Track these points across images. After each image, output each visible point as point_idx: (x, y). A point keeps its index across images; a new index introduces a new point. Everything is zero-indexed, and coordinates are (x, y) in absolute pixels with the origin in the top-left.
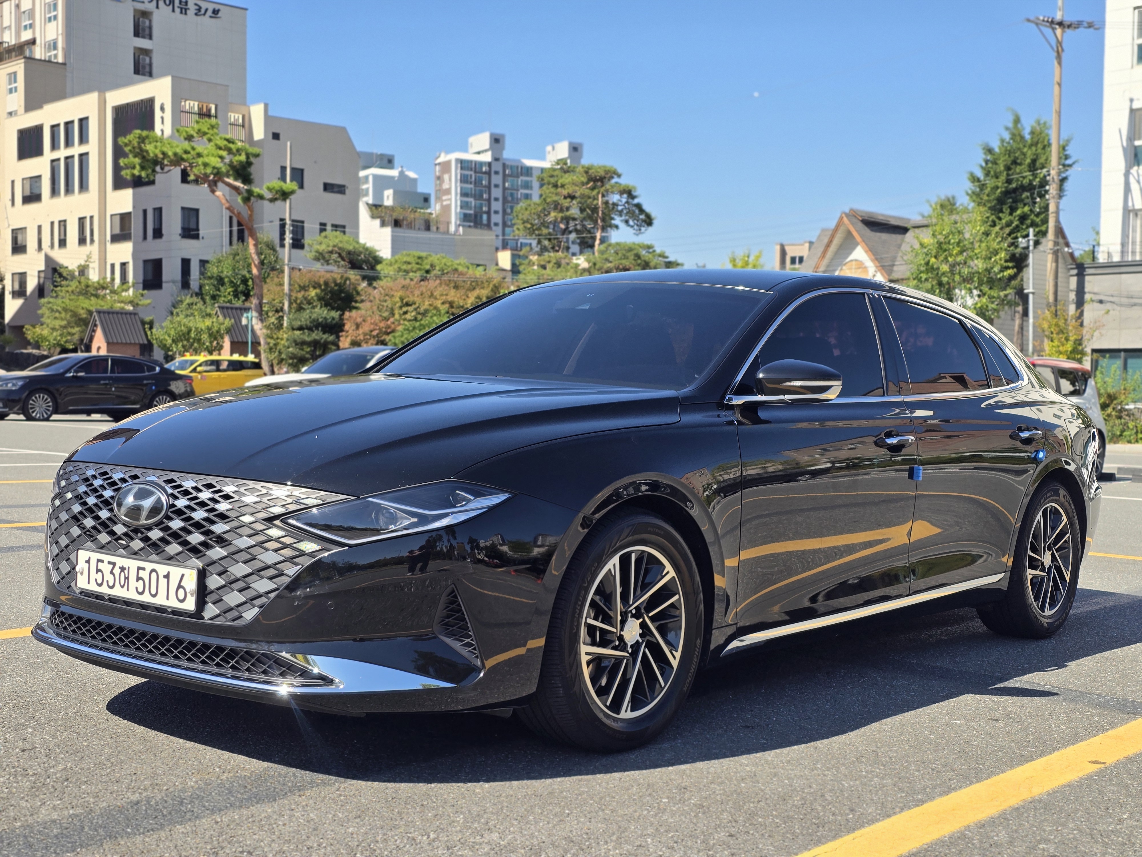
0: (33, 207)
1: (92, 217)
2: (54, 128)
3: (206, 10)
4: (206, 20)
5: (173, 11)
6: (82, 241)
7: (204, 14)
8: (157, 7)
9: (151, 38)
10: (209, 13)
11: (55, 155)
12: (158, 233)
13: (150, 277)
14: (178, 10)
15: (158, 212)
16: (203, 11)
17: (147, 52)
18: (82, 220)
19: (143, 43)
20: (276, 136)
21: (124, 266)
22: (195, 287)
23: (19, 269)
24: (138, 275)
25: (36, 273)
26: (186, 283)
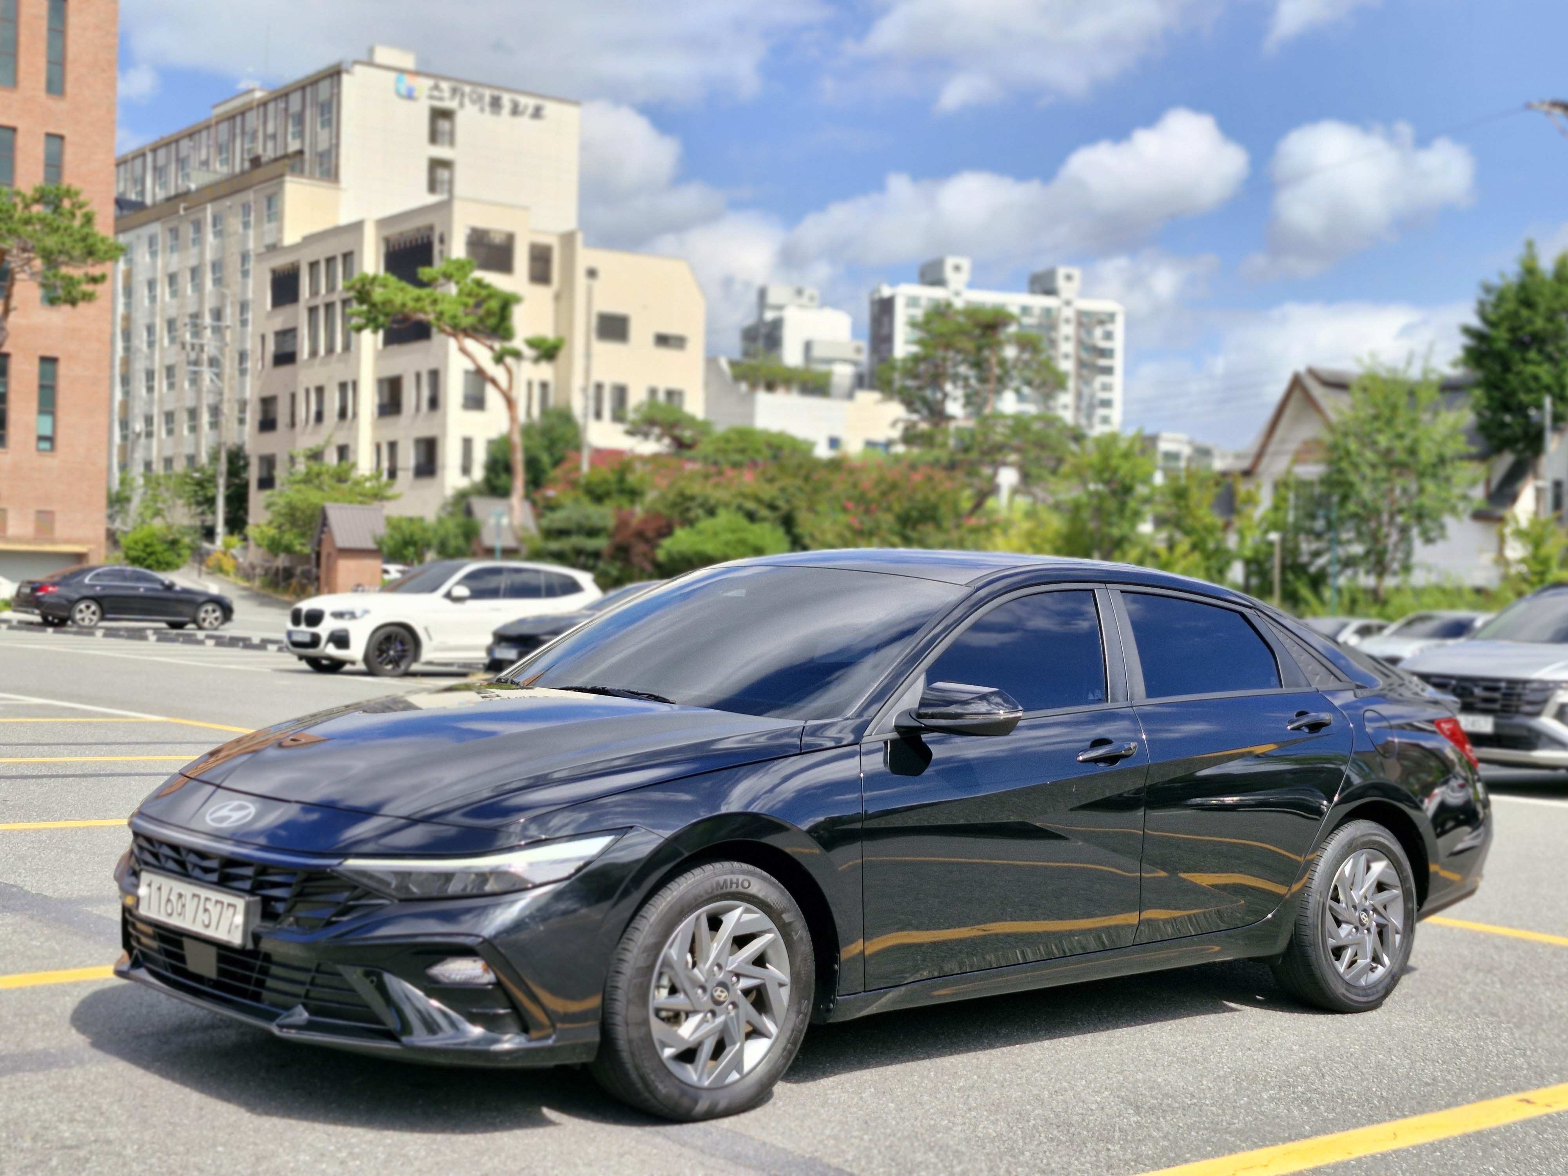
0: (285, 370)
1: (355, 384)
2: (313, 265)
3: (526, 107)
4: (525, 121)
5: (482, 110)
6: (343, 414)
7: (522, 113)
8: (462, 105)
9: (452, 143)
10: (530, 110)
11: (313, 303)
12: (434, 403)
13: (423, 459)
14: (488, 109)
15: (434, 375)
16: (521, 108)
17: (446, 164)
18: (343, 386)
19: (441, 152)
20: (592, 273)
21: (393, 446)
22: (478, 474)
23: (266, 451)
24: (408, 458)
25: (286, 458)
26: (466, 470)
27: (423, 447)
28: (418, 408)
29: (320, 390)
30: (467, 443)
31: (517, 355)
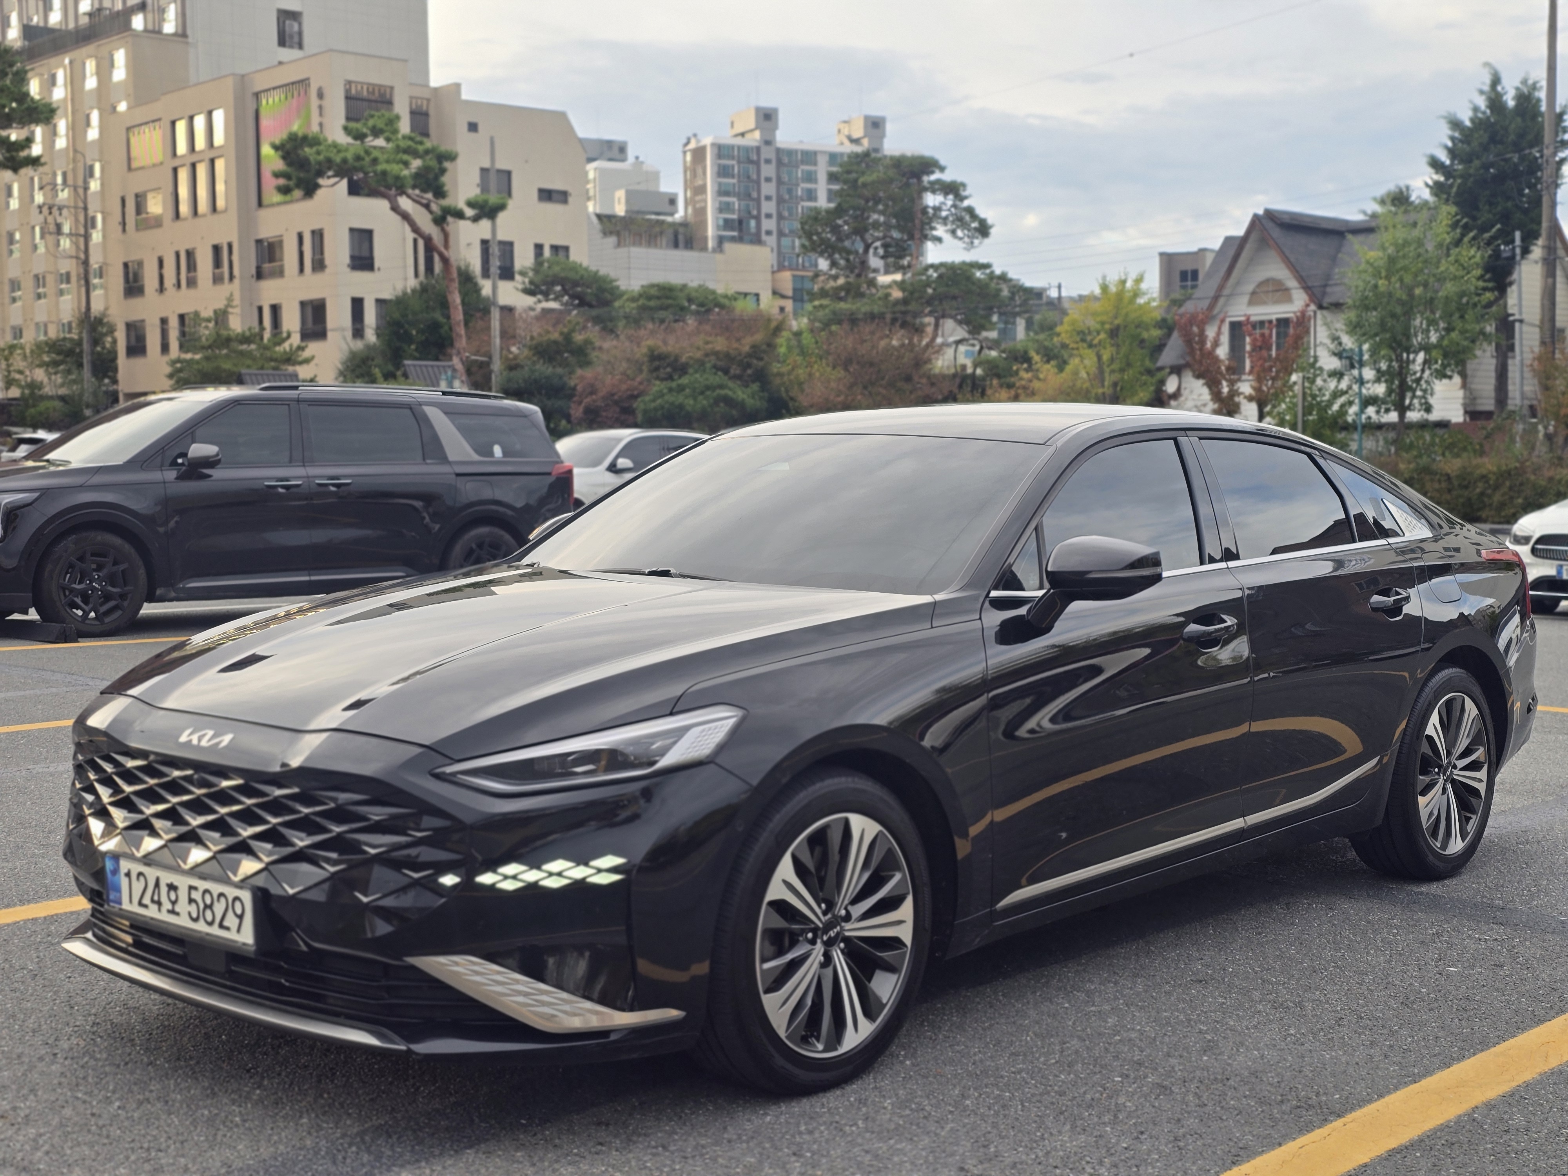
0: (150, 234)
1: (230, 245)
2: (175, 124)
6: (218, 278)
11: (178, 163)
12: (319, 265)
13: (310, 323)
15: (318, 236)
17: (294, 16)
18: (217, 249)
19: (289, 4)
20: (473, 127)
21: (275, 309)
22: (371, 336)
23: (134, 317)
24: (291, 321)
25: (158, 322)
26: (358, 332)
27: (309, 311)
28: (302, 270)
29: (190, 254)
30: (357, 304)
31: (460, 215)
